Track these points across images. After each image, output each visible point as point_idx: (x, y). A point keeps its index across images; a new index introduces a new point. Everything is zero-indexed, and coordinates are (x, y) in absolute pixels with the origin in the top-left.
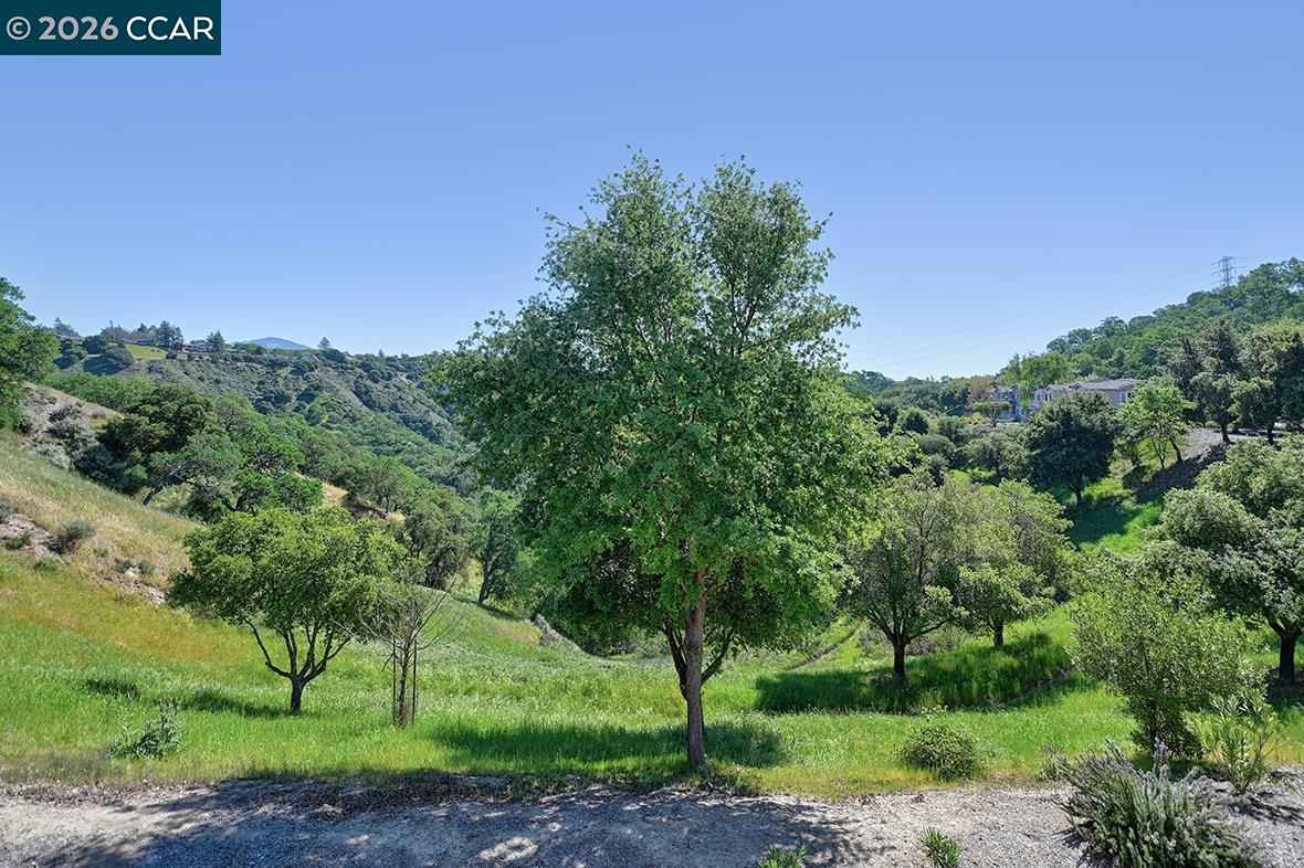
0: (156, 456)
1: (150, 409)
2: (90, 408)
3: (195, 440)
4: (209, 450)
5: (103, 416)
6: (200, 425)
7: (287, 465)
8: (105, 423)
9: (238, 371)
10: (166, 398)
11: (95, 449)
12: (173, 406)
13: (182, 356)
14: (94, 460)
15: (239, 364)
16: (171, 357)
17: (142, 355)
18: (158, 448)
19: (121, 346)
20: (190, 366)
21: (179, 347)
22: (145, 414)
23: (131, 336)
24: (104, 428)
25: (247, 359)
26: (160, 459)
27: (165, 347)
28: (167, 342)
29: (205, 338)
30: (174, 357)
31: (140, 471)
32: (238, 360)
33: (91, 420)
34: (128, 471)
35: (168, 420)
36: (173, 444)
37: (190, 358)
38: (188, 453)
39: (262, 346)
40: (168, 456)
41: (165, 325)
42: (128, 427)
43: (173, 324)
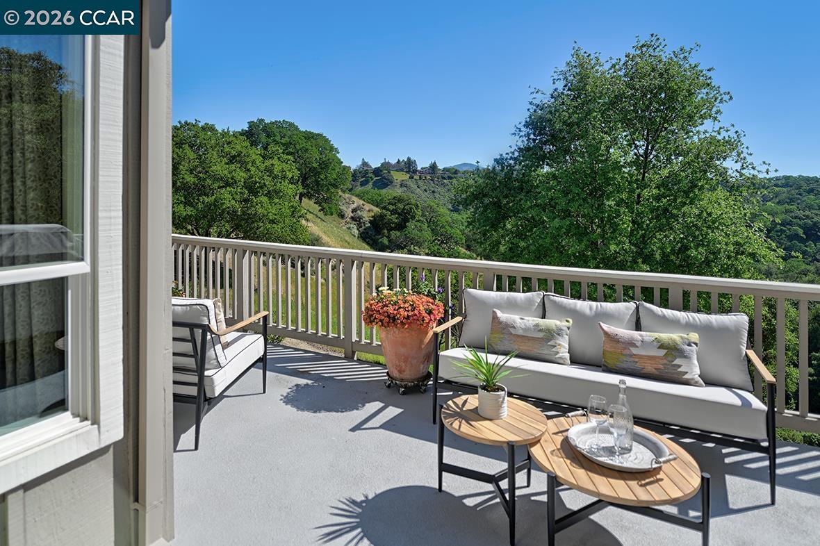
0: (393, 233)
1: (391, 207)
2: (368, 206)
3: (411, 225)
4: (415, 232)
5: (372, 211)
6: (413, 217)
7: (457, 243)
8: (373, 214)
9: (444, 185)
10: (399, 201)
11: (369, 228)
12: (401, 206)
13: (416, 177)
14: (368, 233)
15: (445, 181)
16: (411, 178)
17: (398, 177)
18: (394, 229)
19: (389, 172)
20: (420, 183)
21: (415, 171)
22: (388, 210)
23: (393, 166)
24: (372, 217)
25: (450, 178)
26: (395, 234)
27: (408, 172)
28: (410, 168)
29: (428, 166)
30: (412, 178)
31: (385, 241)
32: (445, 178)
33: (369, 212)
34: (380, 240)
35: (399, 214)
36: (401, 227)
37: (420, 178)
38: (406, 232)
39: (458, 169)
40: (398, 233)
41: (409, 159)
42: (382, 216)
43: (413, 158)
